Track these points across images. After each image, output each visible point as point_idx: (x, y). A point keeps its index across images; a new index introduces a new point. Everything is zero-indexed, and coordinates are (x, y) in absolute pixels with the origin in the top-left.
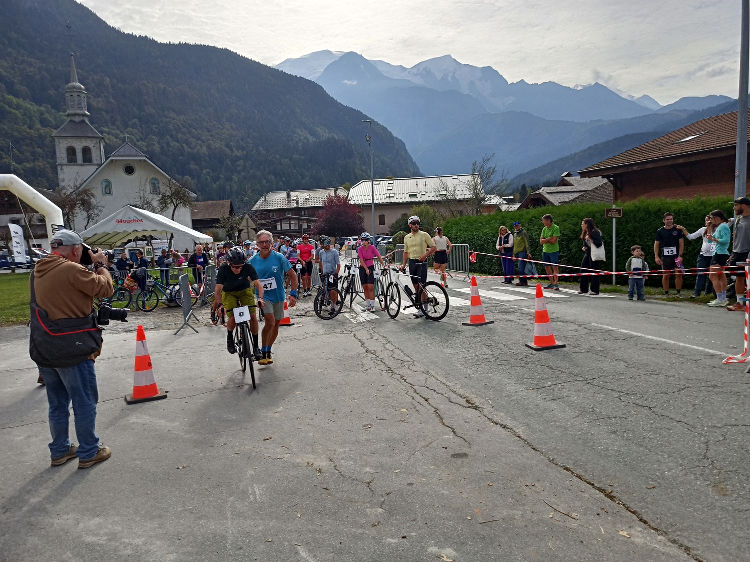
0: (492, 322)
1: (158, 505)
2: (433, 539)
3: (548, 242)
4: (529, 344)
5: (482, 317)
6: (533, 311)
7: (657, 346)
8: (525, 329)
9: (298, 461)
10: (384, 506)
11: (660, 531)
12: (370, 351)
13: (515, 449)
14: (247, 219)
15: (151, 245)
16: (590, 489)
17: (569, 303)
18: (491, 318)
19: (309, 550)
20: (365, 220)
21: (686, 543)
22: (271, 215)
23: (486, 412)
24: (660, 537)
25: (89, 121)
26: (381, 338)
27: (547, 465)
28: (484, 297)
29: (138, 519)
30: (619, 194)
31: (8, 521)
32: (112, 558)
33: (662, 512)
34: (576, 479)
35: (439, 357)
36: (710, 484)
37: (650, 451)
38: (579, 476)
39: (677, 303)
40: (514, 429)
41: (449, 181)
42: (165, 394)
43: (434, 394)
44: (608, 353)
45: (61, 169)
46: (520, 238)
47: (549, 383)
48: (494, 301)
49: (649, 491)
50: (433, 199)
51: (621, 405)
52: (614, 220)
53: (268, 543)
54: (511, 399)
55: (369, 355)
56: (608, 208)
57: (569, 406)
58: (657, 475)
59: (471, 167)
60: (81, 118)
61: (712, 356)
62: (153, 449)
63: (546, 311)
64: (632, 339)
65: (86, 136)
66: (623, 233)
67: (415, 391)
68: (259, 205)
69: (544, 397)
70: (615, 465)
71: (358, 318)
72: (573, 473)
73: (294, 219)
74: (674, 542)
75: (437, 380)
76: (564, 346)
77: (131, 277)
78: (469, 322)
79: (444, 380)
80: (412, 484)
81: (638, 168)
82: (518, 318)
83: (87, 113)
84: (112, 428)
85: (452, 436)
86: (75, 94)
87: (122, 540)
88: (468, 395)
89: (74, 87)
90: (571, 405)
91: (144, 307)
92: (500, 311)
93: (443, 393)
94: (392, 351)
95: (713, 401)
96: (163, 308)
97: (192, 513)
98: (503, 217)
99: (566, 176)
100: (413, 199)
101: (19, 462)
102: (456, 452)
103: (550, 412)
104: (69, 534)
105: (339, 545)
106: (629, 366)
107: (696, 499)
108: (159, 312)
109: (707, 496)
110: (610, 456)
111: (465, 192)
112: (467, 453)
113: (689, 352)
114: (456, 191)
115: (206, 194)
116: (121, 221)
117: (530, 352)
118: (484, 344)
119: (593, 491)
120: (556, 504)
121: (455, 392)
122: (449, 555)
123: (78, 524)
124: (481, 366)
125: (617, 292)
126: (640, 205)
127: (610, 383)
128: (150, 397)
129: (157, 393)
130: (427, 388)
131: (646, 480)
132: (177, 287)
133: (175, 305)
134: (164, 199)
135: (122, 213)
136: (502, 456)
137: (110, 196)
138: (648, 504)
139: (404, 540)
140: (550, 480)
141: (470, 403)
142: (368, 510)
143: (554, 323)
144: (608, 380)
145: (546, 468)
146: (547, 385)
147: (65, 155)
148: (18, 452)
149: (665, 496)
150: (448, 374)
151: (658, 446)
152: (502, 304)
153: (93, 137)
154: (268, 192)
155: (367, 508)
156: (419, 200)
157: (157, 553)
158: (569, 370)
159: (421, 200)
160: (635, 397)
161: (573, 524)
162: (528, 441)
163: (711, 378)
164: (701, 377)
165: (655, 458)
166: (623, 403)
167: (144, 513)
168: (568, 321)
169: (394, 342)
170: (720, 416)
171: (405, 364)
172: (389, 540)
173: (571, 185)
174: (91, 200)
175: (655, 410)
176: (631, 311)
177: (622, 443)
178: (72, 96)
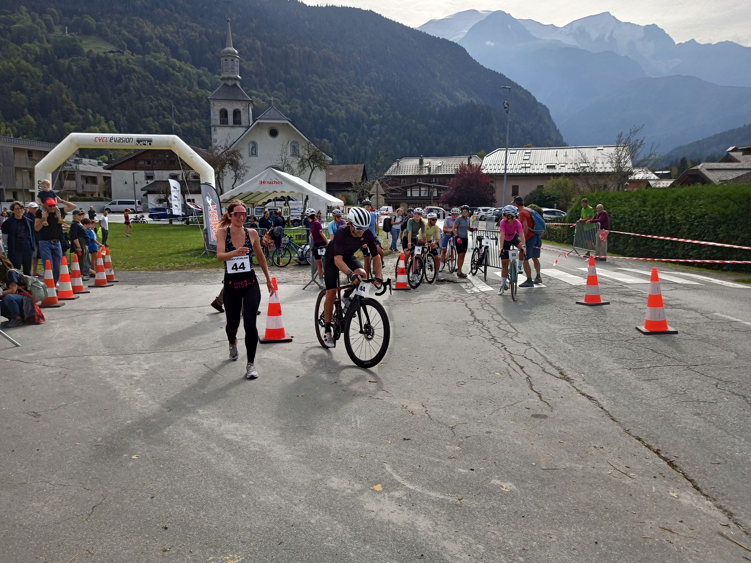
0: (608, 303)
2: (498, 475)
4: (639, 327)
5: (598, 297)
8: (641, 312)
9: (395, 403)
10: (461, 446)
11: (710, 497)
12: (478, 320)
13: (594, 417)
14: (377, 185)
15: (288, 205)
16: (656, 457)
17: (699, 291)
18: (607, 299)
19: (394, 468)
20: (498, 191)
21: (731, 509)
22: (402, 180)
23: (576, 384)
24: (709, 503)
25: (242, 86)
26: (492, 309)
27: (621, 434)
28: (602, 277)
29: (265, 428)
31: (172, 417)
32: (245, 451)
33: (718, 484)
34: (644, 449)
35: (544, 331)
37: (728, 433)
38: (649, 447)
40: (599, 401)
41: (592, 153)
42: (291, 338)
43: (530, 363)
44: (721, 343)
45: (215, 130)
47: (649, 365)
48: (616, 283)
49: (712, 465)
50: (569, 171)
51: (715, 392)
53: (362, 458)
54: (604, 375)
55: (476, 323)
57: (661, 387)
58: (726, 454)
60: (234, 82)
63: (660, 296)
65: (237, 98)
67: (513, 360)
68: (391, 171)
69: (639, 377)
70: (688, 442)
71: (473, 289)
72: (644, 443)
73: (424, 186)
74: (720, 507)
75: (537, 351)
76: (676, 333)
77: (269, 235)
78: (583, 301)
79: (543, 353)
80: (490, 433)
82: (637, 301)
83: (239, 77)
85: (537, 400)
86: (229, 59)
87: (253, 441)
88: (563, 368)
89: (229, 52)
90: (664, 387)
91: (278, 263)
92: (619, 293)
93: (538, 363)
94: (499, 322)
96: (294, 266)
97: (306, 429)
99: (732, 151)
100: (551, 171)
101: (178, 378)
102: (537, 413)
103: (640, 390)
104: (214, 431)
105: (418, 467)
106: (739, 357)
108: (291, 269)
110: (685, 434)
111: (606, 165)
112: (547, 415)
114: (596, 164)
115: (342, 158)
116: (264, 182)
117: (639, 335)
118: (594, 323)
119: (658, 459)
120: (618, 464)
121: (551, 364)
122: (509, 487)
123: (221, 426)
124: (584, 343)
127: (713, 370)
128: (278, 340)
129: (284, 336)
130: (525, 357)
131: (714, 457)
133: (306, 263)
134: (303, 162)
135: (265, 175)
136: (579, 421)
137: (256, 158)
138: (706, 475)
139: (473, 472)
140: (619, 446)
141: (562, 374)
142: (447, 447)
143: (674, 309)
144: (710, 368)
145: (618, 436)
146: (645, 367)
147: (218, 117)
148: (178, 370)
149: (727, 472)
150: (549, 347)
151: (738, 430)
152: (624, 286)
153: (244, 100)
154: (401, 158)
155: (447, 445)
156: (557, 172)
157: (278, 453)
158: (674, 355)
159: (560, 172)
160: (734, 386)
161: (628, 481)
162: (610, 412)
165: (731, 440)
166: (718, 390)
167: (269, 424)
168: (690, 309)
169: (504, 315)
171: (508, 334)
172: (460, 469)
173: (738, 161)
174: (239, 161)
175: (749, 399)
177: (703, 424)
178: (226, 60)
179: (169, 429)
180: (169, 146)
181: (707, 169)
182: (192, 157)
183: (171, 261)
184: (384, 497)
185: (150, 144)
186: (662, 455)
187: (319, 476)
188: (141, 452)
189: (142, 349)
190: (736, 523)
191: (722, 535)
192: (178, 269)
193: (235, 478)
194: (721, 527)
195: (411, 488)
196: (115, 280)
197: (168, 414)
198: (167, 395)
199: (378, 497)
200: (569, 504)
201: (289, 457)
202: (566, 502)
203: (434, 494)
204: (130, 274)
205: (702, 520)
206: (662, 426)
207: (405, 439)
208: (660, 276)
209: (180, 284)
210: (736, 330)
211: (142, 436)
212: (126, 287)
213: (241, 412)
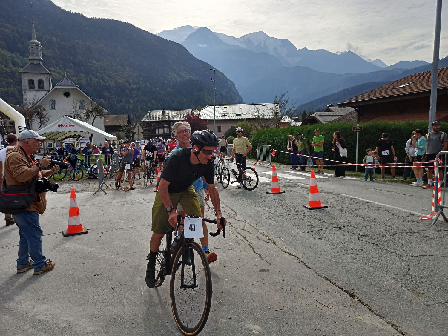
0: (284, 192)
1: (82, 297)
2: (248, 320)
3: (317, 145)
4: (306, 205)
5: (278, 189)
6: (309, 186)
7: (381, 208)
8: (304, 196)
10: (218, 300)
11: (381, 316)
13: (297, 267)
14: (138, 127)
15: (79, 141)
16: (341, 291)
18: (283, 190)
21: (395, 323)
22: (153, 124)
23: (279, 245)
24: (381, 320)
25: (43, 64)
28: (279, 177)
29: (70, 305)
30: (361, 118)
32: (54, 328)
33: (382, 305)
34: (332, 286)
35: (252, 212)
36: (410, 290)
37: (376, 269)
38: (334, 284)
39: (393, 184)
40: (297, 256)
41: (260, 107)
42: (87, 231)
43: (249, 234)
44: (352, 212)
45: (25, 93)
46: (302, 143)
47: (318, 229)
48: (285, 180)
49: (375, 293)
50: (251, 118)
51: (359, 243)
52: (358, 133)
53: (149, 321)
54: (295, 238)
55: (210, 210)
56: (354, 126)
57: (329, 242)
58: (380, 284)
59: (274, 99)
60: (38, 62)
61: (413, 215)
62: (80, 263)
63: (316, 186)
64: (367, 204)
65: (40, 72)
66: (362, 141)
67: (238, 232)
68: (146, 118)
69: (314, 237)
70: (355, 278)
72: (331, 282)
73: (166, 127)
74: (389, 323)
75: (251, 226)
76: (327, 207)
77: (67, 160)
78: (270, 192)
79: (255, 226)
80: (236, 287)
81: (373, 102)
82: (299, 190)
83: (41, 58)
84: (55, 251)
85: (259, 259)
86: (34, 47)
87: (61, 318)
88: (269, 235)
89: (34, 43)
90: (330, 242)
91: (74, 178)
92: (289, 186)
93: (254, 233)
94: (225, 208)
95: (413, 241)
96: (86, 179)
97: (103, 302)
98: (292, 130)
99: (330, 106)
100: (239, 118)
102: (262, 269)
103: (318, 246)
104: (28, 314)
106: (365, 220)
107: (402, 298)
108: (83, 181)
109: (408, 296)
110: (352, 272)
111: (270, 114)
112: (269, 269)
113: (399, 212)
114: (265, 113)
115: (113, 111)
116: (61, 125)
117: (307, 210)
118: (280, 205)
119: (343, 292)
120: (320, 300)
121: (261, 233)
122: (257, 330)
123: (34, 308)
124: (277, 218)
125: (358, 176)
126: (373, 125)
127: (353, 229)
128: (78, 232)
129: (82, 230)
130: (245, 230)
131: (373, 287)
132: (95, 167)
133: (94, 177)
134: (88, 113)
135: (62, 121)
136: (289, 271)
137: (55, 110)
138: (374, 300)
139: (230, 320)
140: (317, 286)
141: (270, 240)
143: (321, 194)
144: (352, 228)
145: (315, 279)
146: (316, 230)
147: (27, 84)
149: (384, 296)
150: (258, 222)
151: (380, 267)
152: (290, 181)
153: (45, 74)
154: (151, 110)
156: (242, 118)
157: (82, 326)
158: (330, 221)
160: (368, 238)
161: (330, 312)
162: (305, 263)
163: (411, 227)
164: (406, 227)
165: (379, 274)
166: (360, 241)
167: (74, 301)
168: (329, 193)
169: (226, 203)
170: (417, 250)
171: (232, 216)
172: (221, 320)
173: (333, 112)
174: (43, 112)
175: (379, 246)
176: (366, 187)
177: (360, 265)
178: (32, 48)
181: (318, 116)
182: (8, 110)
186: (344, 289)
190: (401, 333)
201: (91, 328)
206: (337, 269)
208: (316, 176)
210: (357, 203)
213: (50, 294)
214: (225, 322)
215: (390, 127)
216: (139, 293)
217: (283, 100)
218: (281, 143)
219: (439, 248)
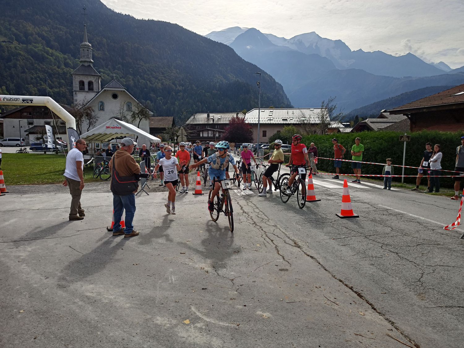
0: (320, 200)
1: (122, 281)
2: (261, 308)
4: (338, 214)
5: (314, 197)
6: (342, 194)
8: (338, 205)
9: (196, 266)
10: (238, 291)
11: (381, 314)
12: (245, 212)
13: (315, 269)
14: (182, 130)
17: (369, 192)
18: (319, 198)
19: (196, 308)
20: (254, 133)
21: (393, 320)
22: (197, 127)
23: (304, 249)
24: (381, 317)
25: (93, 66)
26: (253, 205)
27: (330, 278)
28: (316, 184)
29: (112, 287)
30: (414, 126)
31: (48, 283)
32: (99, 303)
33: (385, 305)
34: (344, 287)
35: (284, 218)
36: (416, 294)
37: (390, 275)
38: (346, 285)
40: (318, 259)
41: (307, 112)
43: (277, 238)
44: (383, 222)
45: (76, 94)
47: (344, 236)
48: (324, 188)
49: (382, 295)
50: (297, 122)
51: (381, 251)
52: (405, 143)
53: (176, 303)
54: (320, 243)
55: (244, 214)
56: (402, 135)
57: (351, 249)
58: (389, 288)
59: (321, 104)
60: (89, 64)
63: (349, 195)
64: (400, 215)
65: (90, 74)
66: (410, 151)
68: (190, 121)
69: (338, 243)
71: (241, 193)
72: (344, 283)
73: (210, 130)
74: (387, 319)
75: (280, 230)
76: (358, 217)
79: (284, 231)
80: (255, 282)
82: (336, 199)
83: (92, 60)
85: (282, 260)
86: (86, 49)
87: (104, 296)
88: (296, 240)
89: (85, 45)
90: (353, 249)
92: (326, 194)
93: (282, 238)
94: (258, 213)
95: (435, 252)
97: (139, 286)
99: (384, 112)
100: (285, 122)
101: (52, 256)
102: (282, 268)
103: (340, 252)
104: (77, 291)
105: (212, 307)
106: (393, 230)
107: (406, 300)
109: (412, 299)
110: (366, 276)
111: (316, 119)
112: (288, 269)
113: (431, 224)
114: (310, 119)
115: (159, 113)
116: (109, 127)
117: (338, 219)
118: (312, 212)
119: (352, 292)
120: (329, 297)
121: (289, 238)
122: (267, 316)
123: (82, 287)
124: (307, 224)
125: (403, 187)
126: (423, 135)
130: (274, 234)
131: (382, 290)
134: (134, 115)
135: (109, 123)
136: (307, 272)
138: (379, 301)
139: (246, 307)
140: (330, 286)
141: (296, 244)
142: (230, 292)
143: (356, 203)
144: (378, 237)
145: (329, 280)
146: (342, 237)
147: (78, 86)
148: (51, 251)
149: (390, 298)
150: (287, 228)
151: (395, 273)
152: (328, 190)
153: (94, 75)
154: (196, 113)
155: (229, 291)
156: (288, 122)
157: (121, 303)
158: (357, 230)
159: (290, 123)
160: (391, 247)
161: (336, 307)
162: (323, 266)
163: (438, 240)
164: (432, 239)
165: (392, 279)
166: (383, 250)
167: (115, 284)
168: (365, 203)
169: (260, 208)
170: (436, 260)
171: (264, 220)
172: (237, 306)
173: (387, 118)
174: (92, 113)
175: (399, 254)
176: (405, 199)
177: (375, 270)
178: (83, 50)
179: (46, 291)
180: (44, 104)
181: (371, 122)
182: (60, 111)
183: (45, 178)
184: (190, 328)
185: (31, 102)
186: (354, 290)
187: (149, 317)
188: (26, 308)
189: (26, 237)
190: (396, 328)
191: (389, 336)
192: (51, 183)
193: (93, 321)
194: (388, 331)
195: (208, 320)
196: (7, 191)
197: (45, 281)
198: (44, 268)
199: (187, 327)
200: (303, 324)
201: (128, 305)
202: (301, 322)
203: (221, 323)
204: (17, 187)
205: (377, 327)
206: (353, 272)
207: (203, 289)
208: (349, 184)
209: (52, 193)
210: (391, 214)
211: (27, 296)
212: (15, 195)
213: (96, 277)
214: (241, 308)
215: (441, 137)
216: (170, 281)
217: (330, 105)
218: (325, 150)
219: (459, 260)
